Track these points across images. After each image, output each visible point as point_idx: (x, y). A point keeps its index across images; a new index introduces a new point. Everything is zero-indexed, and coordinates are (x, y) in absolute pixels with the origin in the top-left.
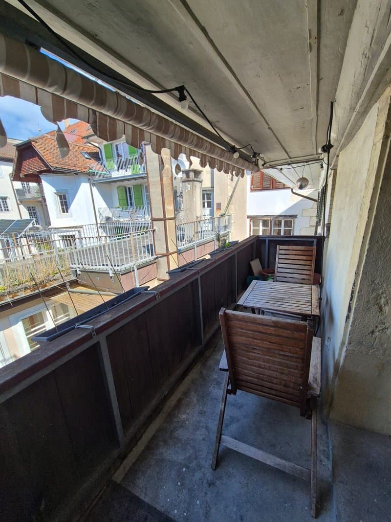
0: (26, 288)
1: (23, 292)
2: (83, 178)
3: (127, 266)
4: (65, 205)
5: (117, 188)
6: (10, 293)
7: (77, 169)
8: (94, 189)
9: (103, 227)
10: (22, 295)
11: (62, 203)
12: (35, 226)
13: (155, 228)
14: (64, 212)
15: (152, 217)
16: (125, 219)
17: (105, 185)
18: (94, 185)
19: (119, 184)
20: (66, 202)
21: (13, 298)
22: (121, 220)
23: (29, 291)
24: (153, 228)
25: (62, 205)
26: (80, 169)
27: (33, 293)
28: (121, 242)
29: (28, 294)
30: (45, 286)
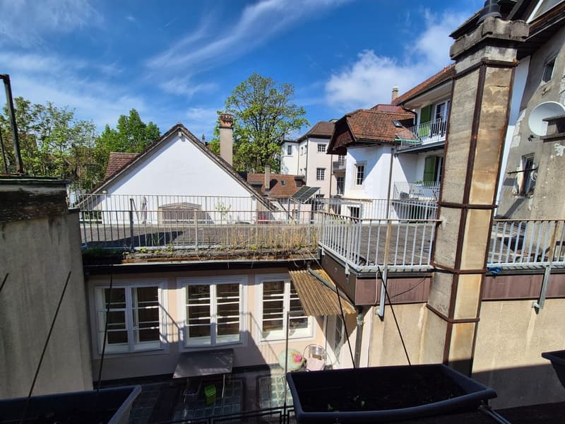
0: (271, 254)
1: (267, 257)
2: (385, 148)
3: (373, 268)
4: (361, 177)
5: (426, 159)
6: (257, 254)
7: (382, 138)
8: (396, 160)
9: (395, 204)
10: (266, 259)
11: (359, 174)
12: (339, 195)
13: (442, 218)
14: (358, 183)
15: (440, 198)
16: (426, 199)
17: (410, 155)
18: (396, 155)
19: (429, 153)
20: (362, 174)
21: (259, 259)
22: (421, 198)
23: (273, 257)
24: (438, 218)
25: (358, 177)
26: (385, 139)
27: (275, 260)
28: (405, 228)
29: (271, 260)
30: (288, 257)
